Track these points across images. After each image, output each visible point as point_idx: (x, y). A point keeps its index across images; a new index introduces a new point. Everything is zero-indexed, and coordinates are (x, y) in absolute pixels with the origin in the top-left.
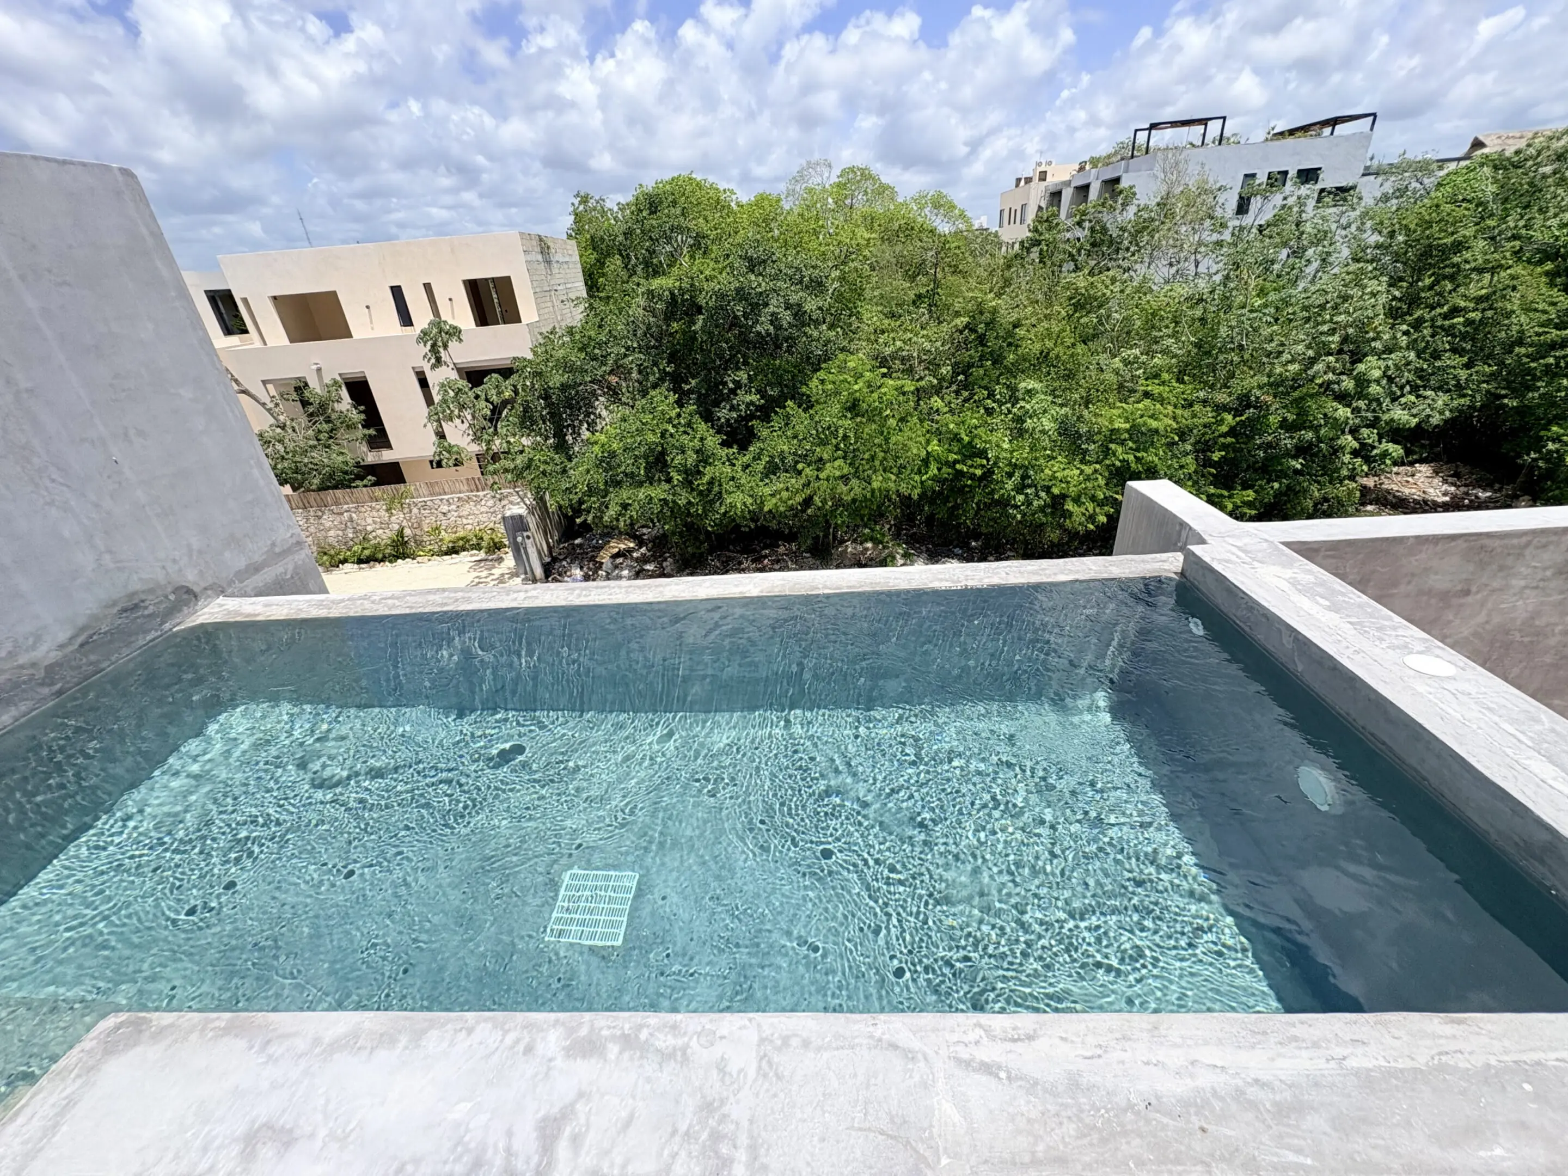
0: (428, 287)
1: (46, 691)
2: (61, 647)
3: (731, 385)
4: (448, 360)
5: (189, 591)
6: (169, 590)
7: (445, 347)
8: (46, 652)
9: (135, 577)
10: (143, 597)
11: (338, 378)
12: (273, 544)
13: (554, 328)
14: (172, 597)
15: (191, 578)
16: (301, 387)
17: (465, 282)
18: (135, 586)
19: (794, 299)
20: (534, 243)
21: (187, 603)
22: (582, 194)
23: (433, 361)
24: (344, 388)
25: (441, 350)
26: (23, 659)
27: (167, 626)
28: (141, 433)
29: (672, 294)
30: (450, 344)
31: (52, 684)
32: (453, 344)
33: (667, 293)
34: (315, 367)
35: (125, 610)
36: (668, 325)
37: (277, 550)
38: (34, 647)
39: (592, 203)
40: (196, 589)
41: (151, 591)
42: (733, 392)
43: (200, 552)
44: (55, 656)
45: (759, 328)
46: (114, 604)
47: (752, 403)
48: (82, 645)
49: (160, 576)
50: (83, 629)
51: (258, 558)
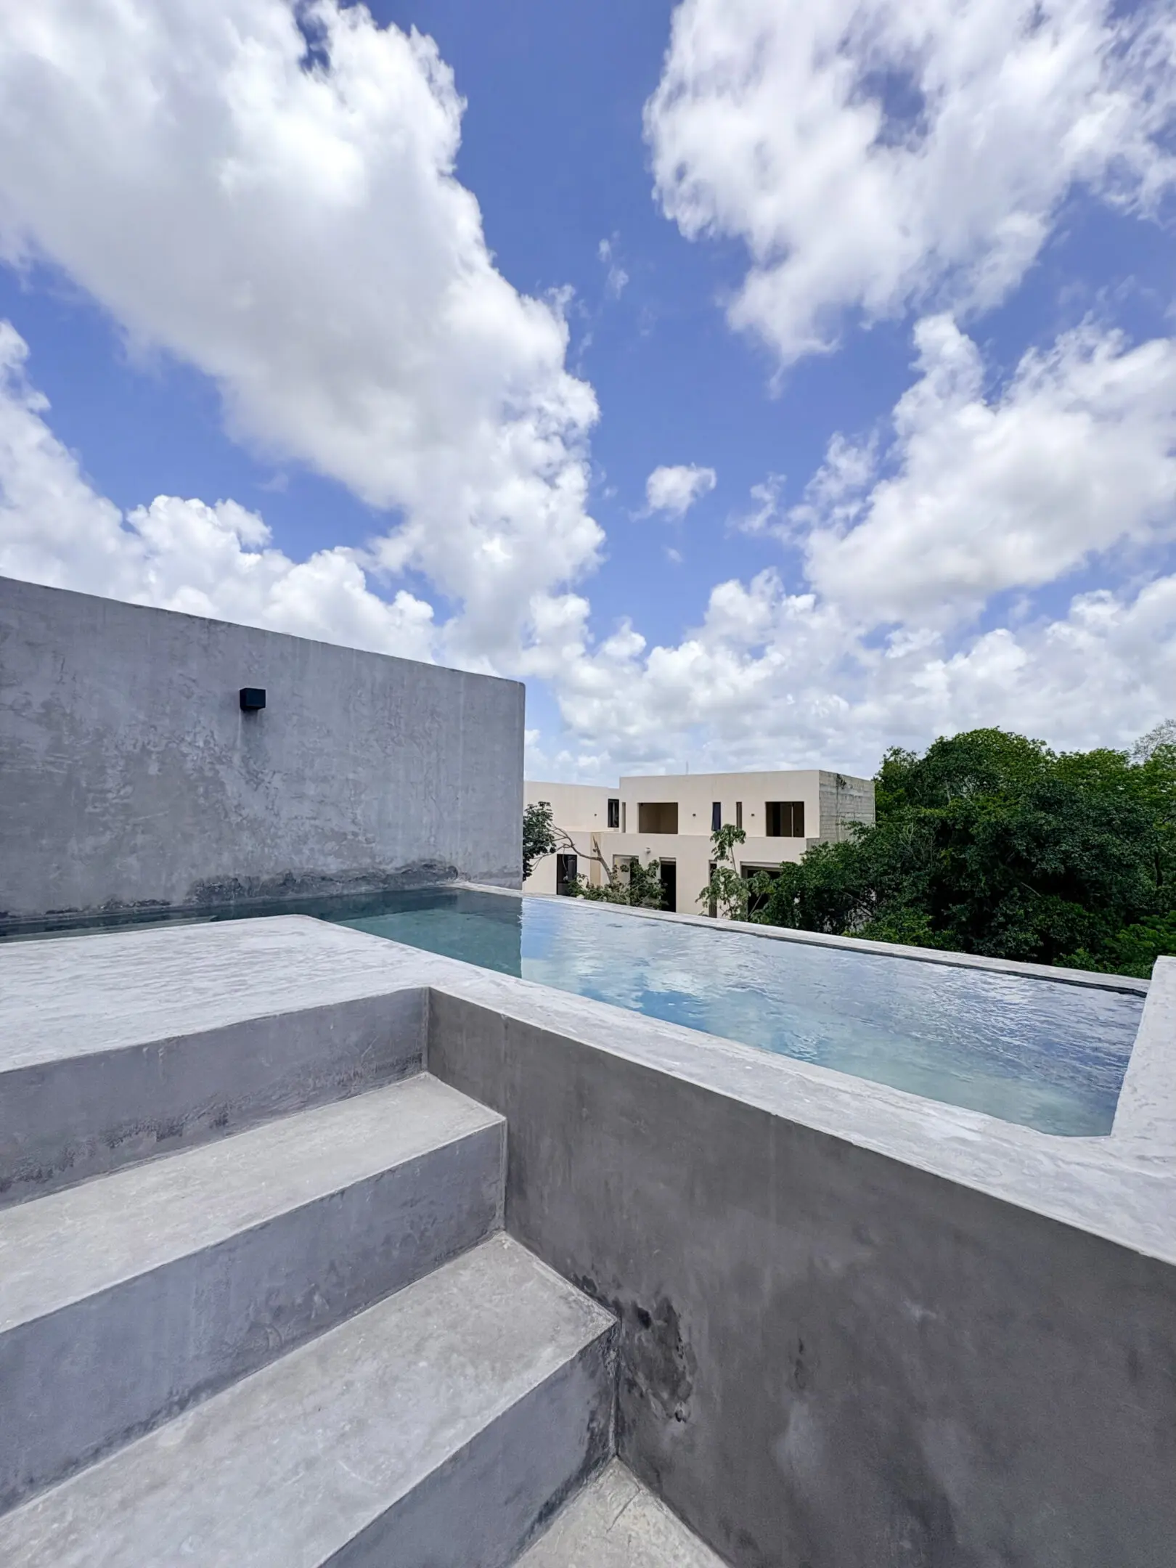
0: (739, 805)
1: (381, 885)
2: (397, 869)
3: (1002, 919)
4: (730, 855)
5: (455, 871)
6: (448, 866)
7: (730, 845)
8: (390, 868)
9: (438, 853)
10: (436, 863)
11: (658, 861)
12: (505, 867)
13: (827, 843)
14: (447, 870)
15: (459, 865)
16: (634, 862)
17: (768, 804)
18: (436, 857)
19: (1097, 839)
20: (832, 779)
21: (452, 877)
22: (896, 748)
23: (719, 854)
24: (659, 868)
25: (727, 848)
26: (382, 867)
27: (438, 883)
28: (473, 790)
29: (942, 821)
30: (734, 843)
31: (385, 884)
32: (736, 844)
33: (937, 821)
34: (646, 850)
35: (426, 866)
36: (937, 851)
37: (506, 871)
38: (388, 864)
39: (903, 755)
40: (459, 871)
41: (441, 862)
42: (1003, 926)
43: (470, 854)
44: (392, 872)
45: (1044, 865)
46: (424, 860)
47: (1026, 942)
48: (404, 873)
49: (447, 858)
50: (408, 865)
51: (494, 871)
